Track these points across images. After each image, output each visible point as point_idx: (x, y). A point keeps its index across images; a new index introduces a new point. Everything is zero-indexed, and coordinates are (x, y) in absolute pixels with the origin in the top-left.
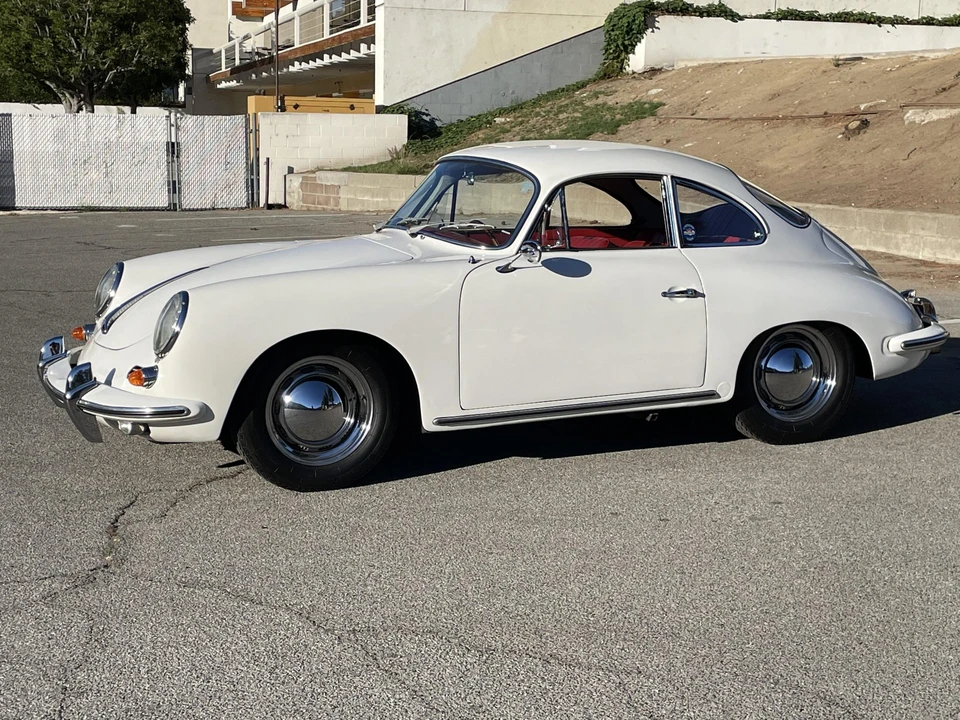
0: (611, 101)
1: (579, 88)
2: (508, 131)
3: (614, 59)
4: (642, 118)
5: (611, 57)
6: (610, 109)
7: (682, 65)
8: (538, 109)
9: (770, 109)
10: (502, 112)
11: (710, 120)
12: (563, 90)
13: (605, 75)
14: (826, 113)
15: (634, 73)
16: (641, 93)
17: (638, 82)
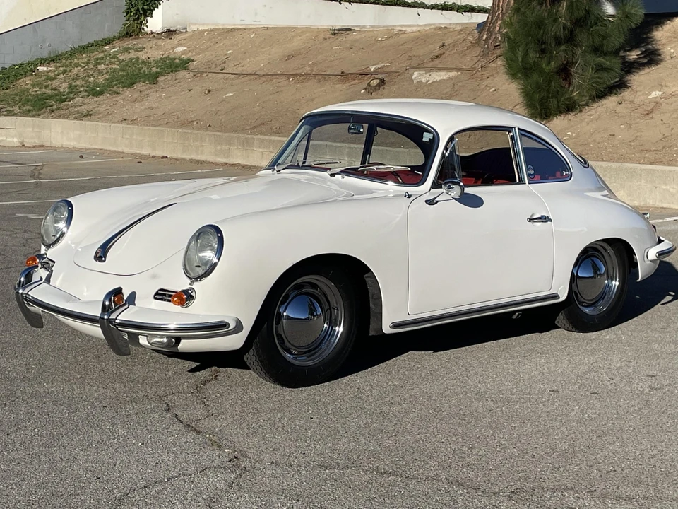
0: (143, 56)
1: (106, 44)
2: (54, 79)
3: (134, 21)
4: (176, 71)
5: (132, 18)
6: (143, 62)
7: (194, 28)
8: (76, 61)
9: (291, 67)
10: (43, 62)
11: (240, 75)
12: (92, 45)
13: (127, 33)
14: (342, 72)
15: (152, 33)
16: (166, 50)
17: (160, 41)
